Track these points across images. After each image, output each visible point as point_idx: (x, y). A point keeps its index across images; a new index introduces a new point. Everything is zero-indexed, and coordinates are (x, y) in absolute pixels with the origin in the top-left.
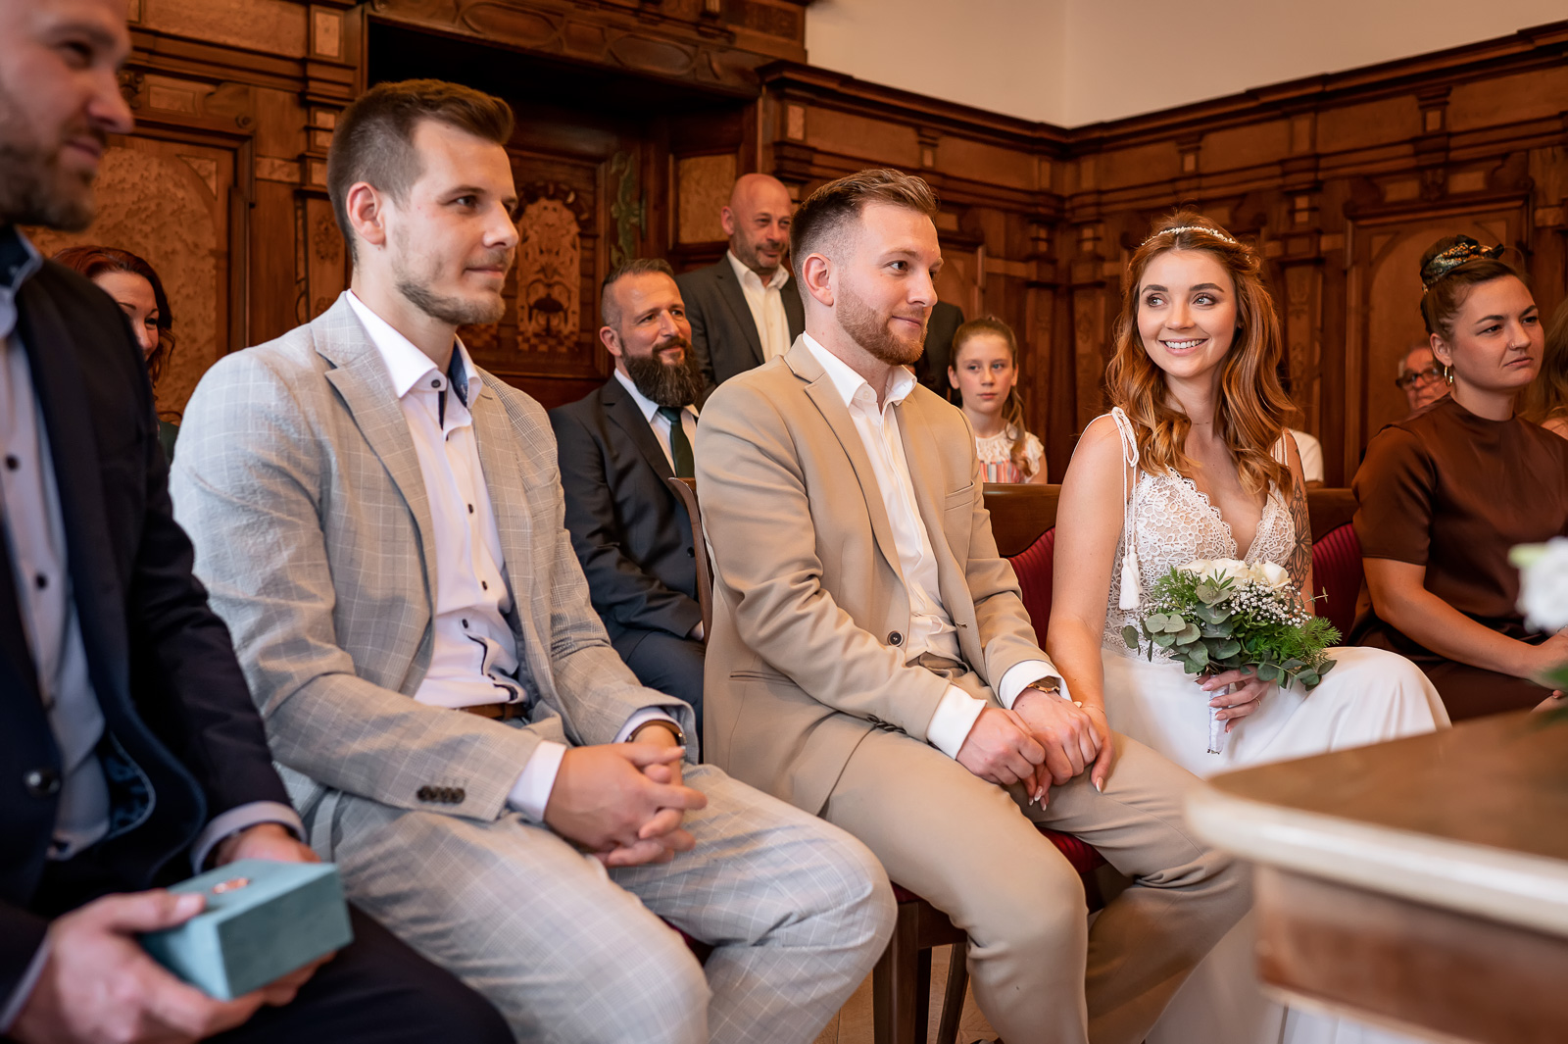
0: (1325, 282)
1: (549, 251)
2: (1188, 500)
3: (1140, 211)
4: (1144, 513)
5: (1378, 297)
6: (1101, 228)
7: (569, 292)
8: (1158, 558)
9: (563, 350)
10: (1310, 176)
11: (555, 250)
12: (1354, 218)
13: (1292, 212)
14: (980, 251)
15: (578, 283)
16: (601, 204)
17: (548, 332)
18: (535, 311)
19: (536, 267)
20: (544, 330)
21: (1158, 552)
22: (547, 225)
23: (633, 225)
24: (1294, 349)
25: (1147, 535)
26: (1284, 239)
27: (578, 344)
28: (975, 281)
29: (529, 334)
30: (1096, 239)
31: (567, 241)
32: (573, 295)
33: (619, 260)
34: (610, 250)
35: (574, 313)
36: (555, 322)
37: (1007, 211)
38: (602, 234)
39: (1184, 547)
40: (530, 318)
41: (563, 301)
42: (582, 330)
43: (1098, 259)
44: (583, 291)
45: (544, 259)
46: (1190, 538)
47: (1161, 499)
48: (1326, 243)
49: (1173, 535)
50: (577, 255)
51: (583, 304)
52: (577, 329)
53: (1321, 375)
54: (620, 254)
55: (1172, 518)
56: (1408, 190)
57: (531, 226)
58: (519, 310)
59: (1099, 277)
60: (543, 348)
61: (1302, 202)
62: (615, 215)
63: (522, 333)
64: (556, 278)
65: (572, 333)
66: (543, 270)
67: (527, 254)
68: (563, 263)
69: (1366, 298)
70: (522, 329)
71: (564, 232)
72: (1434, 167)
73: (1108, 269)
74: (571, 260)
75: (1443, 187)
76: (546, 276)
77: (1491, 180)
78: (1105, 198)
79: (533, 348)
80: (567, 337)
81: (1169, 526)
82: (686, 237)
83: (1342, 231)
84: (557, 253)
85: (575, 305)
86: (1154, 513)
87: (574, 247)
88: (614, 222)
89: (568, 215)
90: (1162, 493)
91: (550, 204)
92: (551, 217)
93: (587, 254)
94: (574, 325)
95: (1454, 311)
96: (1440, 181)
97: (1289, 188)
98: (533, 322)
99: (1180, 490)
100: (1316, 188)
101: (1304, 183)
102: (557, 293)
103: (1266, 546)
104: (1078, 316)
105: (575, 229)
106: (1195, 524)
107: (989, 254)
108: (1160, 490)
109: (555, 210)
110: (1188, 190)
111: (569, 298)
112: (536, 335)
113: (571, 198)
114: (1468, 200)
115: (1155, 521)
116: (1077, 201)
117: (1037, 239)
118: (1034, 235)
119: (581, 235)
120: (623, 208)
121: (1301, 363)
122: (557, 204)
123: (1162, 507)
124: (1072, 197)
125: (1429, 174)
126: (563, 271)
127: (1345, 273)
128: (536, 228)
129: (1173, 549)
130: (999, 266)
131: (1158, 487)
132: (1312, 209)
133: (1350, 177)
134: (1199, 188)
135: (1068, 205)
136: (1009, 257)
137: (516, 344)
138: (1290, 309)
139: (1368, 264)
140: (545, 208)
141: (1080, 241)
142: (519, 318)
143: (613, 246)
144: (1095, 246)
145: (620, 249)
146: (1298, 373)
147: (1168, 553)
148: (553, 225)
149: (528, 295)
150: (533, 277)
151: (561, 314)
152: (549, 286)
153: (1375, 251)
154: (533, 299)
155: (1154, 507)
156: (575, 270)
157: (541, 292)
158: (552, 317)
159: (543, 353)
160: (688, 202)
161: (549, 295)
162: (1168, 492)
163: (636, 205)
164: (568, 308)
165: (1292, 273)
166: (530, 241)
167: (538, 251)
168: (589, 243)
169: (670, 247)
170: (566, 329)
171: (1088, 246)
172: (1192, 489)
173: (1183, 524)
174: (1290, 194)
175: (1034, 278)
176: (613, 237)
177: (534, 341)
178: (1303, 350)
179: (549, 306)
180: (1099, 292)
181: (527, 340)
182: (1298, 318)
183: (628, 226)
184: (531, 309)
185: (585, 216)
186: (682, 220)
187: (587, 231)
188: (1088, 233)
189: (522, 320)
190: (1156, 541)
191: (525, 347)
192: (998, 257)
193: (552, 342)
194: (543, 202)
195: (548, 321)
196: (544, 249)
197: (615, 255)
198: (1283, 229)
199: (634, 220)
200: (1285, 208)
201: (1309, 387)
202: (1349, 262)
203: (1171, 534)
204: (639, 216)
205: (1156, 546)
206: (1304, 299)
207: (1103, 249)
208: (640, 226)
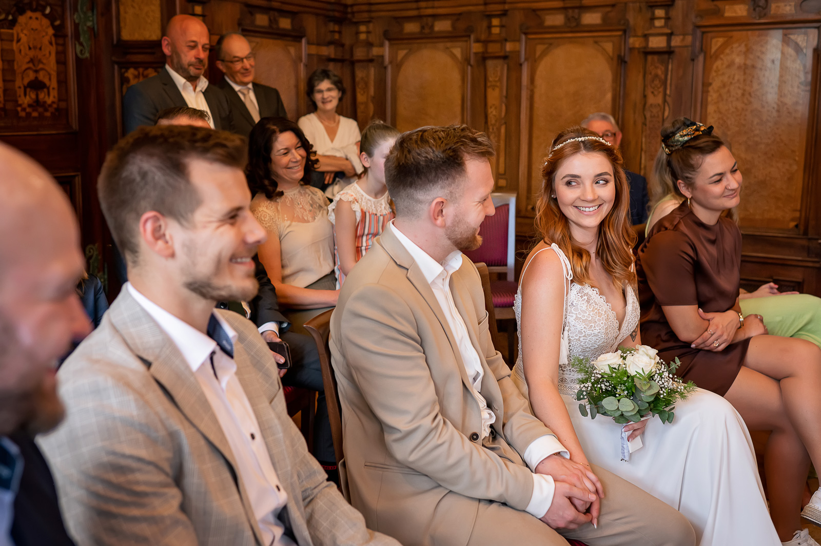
0: (508, 69)
1: (35, 48)
2: (596, 301)
3: (396, 18)
4: (573, 311)
5: (539, 81)
6: (371, 25)
7: (50, 75)
8: (583, 338)
9: (48, 114)
10: (500, 7)
11: (39, 46)
12: (526, 34)
13: (490, 27)
14: (304, 41)
15: (55, 68)
16: (68, 13)
17: (37, 104)
18: (28, 90)
19: (27, 59)
20: (34, 102)
21: (584, 334)
22: (32, 29)
23: (88, 27)
24: (491, 107)
25: (576, 325)
26: (486, 42)
27: (57, 109)
28: (301, 60)
29: (25, 105)
30: (368, 32)
31: (46, 40)
32: (52, 77)
33: (81, 51)
34: (75, 44)
35: (53, 89)
36: (42, 96)
37: (317, 15)
38: (70, 34)
39: (599, 331)
40: (25, 95)
41: (46, 81)
42: (60, 100)
43: (369, 45)
44: (58, 74)
45: (31, 54)
46: (602, 325)
47: (583, 302)
48: (509, 47)
49: (593, 325)
50: (53, 49)
51: (59, 82)
52: (56, 100)
53: (505, 123)
54: (82, 48)
55: (591, 314)
56: (557, 20)
57: (22, 30)
58: (18, 90)
59: (370, 57)
60: (35, 114)
61: (495, 22)
62: (77, 21)
63: (20, 105)
64: (41, 66)
65: (53, 102)
66: (31, 61)
67: (20, 51)
68: (44, 55)
69: (532, 80)
70: (20, 102)
71: (44, 34)
72: (573, 8)
73: (375, 51)
74: (50, 53)
75: (578, 20)
76: (34, 65)
77: (605, 19)
78: (374, 8)
79: (29, 114)
80: (50, 106)
81: (590, 319)
82: (126, 35)
83: (519, 41)
84: (40, 49)
85: (54, 84)
86: (580, 311)
87: (51, 43)
88: (76, 26)
89: (46, 22)
90: (583, 298)
91: (34, 15)
92: (34, 24)
93: (60, 48)
94: (54, 97)
95: (694, 171)
96: (577, 17)
97: (488, 13)
98: (28, 97)
99: (591, 295)
100: (504, 14)
101: (499, 11)
102: (42, 76)
103: (630, 320)
104: (357, 79)
105: (51, 31)
106: (603, 316)
107: (309, 43)
108: (582, 297)
109: (37, 18)
110: (426, 8)
111: (50, 79)
112: (30, 106)
113: (48, 11)
114: (591, 29)
115: (581, 316)
116: (355, 9)
117: (334, 32)
118: (332, 29)
119: (55, 35)
120: (82, 16)
121: (495, 116)
122: (38, 14)
123: (584, 308)
124: (352, 6)
125: (570, 11)
126: (44, 61)
127: (521, 65)
128: (25, 32)
129: (592, 332)
130: (314, 50)
131: (580, 295)
132: (502, 26)
133: (523, 9)
134: (433, 7)
135: (349, 10)
136: (319, 44)
137: (17, 112)
138: (489, 84)
139: (534, 61)
140: (31, 18)
141: (358, 33)
142: (18, 95)
143: (77, 43)
144: (367, 37)
145: (81, 44)
146: (493, 122)
147: (589, 335)
148: (36, 30)
149: (23, 79)
150: (25, 66)
151: (45, 90)
152: (36, 71)
153: (538, 53)
154: (26, 81)
155: (579, 307)
156: (53, 59)
157: (31, 76)
158: (39, 93)
159: (35, 118)
160: (126, 12)
161: (36, 78)
162: (586, 297)
163: (90, 14)
164: (49, 86)
165: (490, 63)
166: (22, 41)
167: (27, 48)
168: (61, 41)
169: (115, 42)
170: (49, 101)
171: (363, 37)
172: (597, 294)
173: (598, 318)
174: (489, 17)
175: (333, 56)
176: (77, 36)
177: (28, 110)
178: (496, 108)
179: (37, 85)
180: (370, 64)
181: (24, 110)
182: (493, 89)
183: (85, 28)
184: (25, 88)
185: (57, 23)
186: (122, 24)
187: (59, 33)
188: (363, 28)
189: (20, 96)
190: (583, 328)
191: (23, 114)
192: (313, 44)
193: (41, 110)
194: (29, 14)
195: (37, 95)
196: (31, 46)
197: (78, 48)
198: (483, 37)
199: (89, 24)
200: (485, 24)
201: (499, 130)
202: (523, 59)
203: (592, 324)
204: (93, 21)
205: (582, 331)
206: (497, 79)
207: (372, 38)
208: (94, 28)
